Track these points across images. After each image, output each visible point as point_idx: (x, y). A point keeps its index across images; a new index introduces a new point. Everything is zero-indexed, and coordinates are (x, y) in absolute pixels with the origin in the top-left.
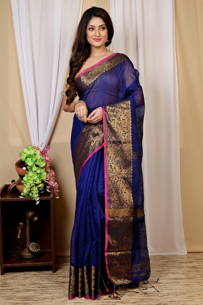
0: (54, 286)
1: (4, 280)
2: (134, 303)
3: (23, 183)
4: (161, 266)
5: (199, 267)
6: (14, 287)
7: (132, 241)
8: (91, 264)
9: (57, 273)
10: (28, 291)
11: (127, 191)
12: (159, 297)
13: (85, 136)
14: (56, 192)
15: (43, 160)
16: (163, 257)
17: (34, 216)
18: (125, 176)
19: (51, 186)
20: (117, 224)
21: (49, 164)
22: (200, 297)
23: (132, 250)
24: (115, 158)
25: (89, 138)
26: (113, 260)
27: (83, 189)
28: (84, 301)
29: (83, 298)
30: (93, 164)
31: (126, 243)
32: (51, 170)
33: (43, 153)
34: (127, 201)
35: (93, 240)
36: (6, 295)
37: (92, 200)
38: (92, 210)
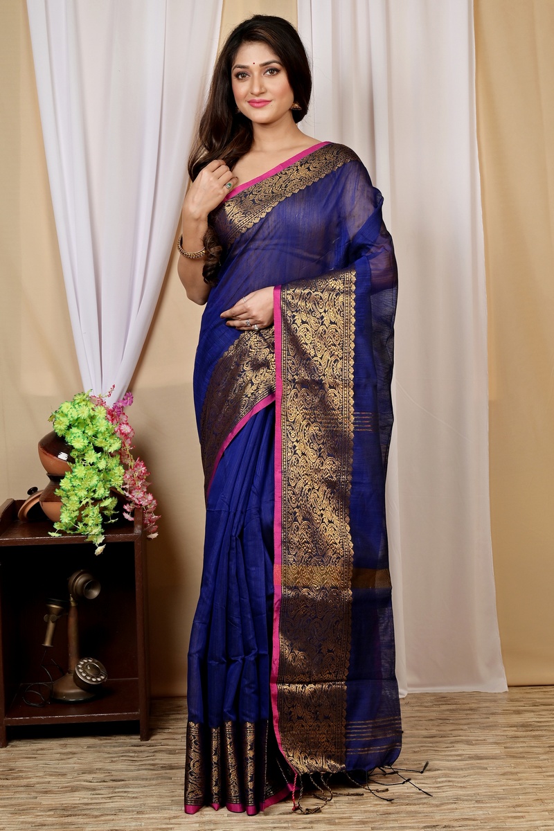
0: (144, 777)
1: (9, 760)
2: (363, 823)
3: (60, 497)
4: (435, 723)
5: (539, 726)
6: (34, 780)
7: (348, 655)
8: (245, 718)
9: (153, 742)
10: (74, 789)
11: (337, 518)
12: (431, 807)
13: (232, 368)
14: (149, 521)
15: (113, 434)
16: (442, 699)
17: (91, 586)
18: (332, 477)
19: (137, 504)
20: (307, 607)
21: (130, 445)
22: (542, 807)
23: (349, 680)
24: (306, 427)
25: (242, 372)
26: (293, 707)
27: (220, 512)
28: (227, 818)
29: (224, 811)
30: (250, 445)
31: (333, 659)
32: (135, 460)
33: (114, 414)
34: (336, 544)
35: (247, 651)
36: (13, 802)
37: (245, 541)
38: (246, 570)
